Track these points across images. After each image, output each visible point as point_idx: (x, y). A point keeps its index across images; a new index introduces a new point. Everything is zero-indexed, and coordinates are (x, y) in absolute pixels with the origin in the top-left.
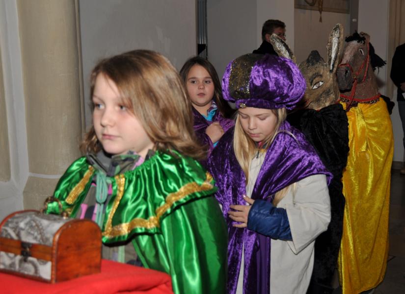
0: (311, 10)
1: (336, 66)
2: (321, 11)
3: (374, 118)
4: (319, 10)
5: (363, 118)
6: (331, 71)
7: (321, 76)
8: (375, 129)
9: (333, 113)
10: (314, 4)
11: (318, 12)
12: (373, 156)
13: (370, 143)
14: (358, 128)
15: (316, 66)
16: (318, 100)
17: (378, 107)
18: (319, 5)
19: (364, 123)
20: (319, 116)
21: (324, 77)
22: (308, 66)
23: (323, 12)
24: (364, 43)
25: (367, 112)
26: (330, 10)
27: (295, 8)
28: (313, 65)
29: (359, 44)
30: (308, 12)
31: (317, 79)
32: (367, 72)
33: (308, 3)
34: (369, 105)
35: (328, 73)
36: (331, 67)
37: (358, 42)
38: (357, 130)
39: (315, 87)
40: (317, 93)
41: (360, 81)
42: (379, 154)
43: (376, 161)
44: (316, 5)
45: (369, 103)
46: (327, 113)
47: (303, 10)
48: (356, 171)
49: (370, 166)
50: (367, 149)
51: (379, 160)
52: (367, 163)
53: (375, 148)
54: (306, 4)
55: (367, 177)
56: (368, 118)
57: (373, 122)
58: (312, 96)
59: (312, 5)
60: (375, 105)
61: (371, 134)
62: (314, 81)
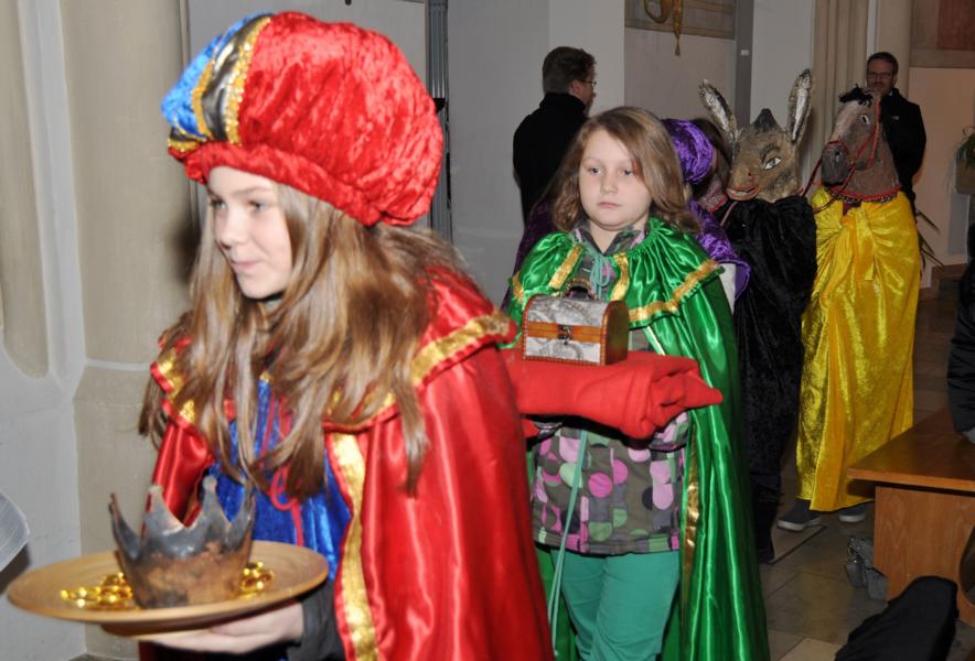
0: (658, 30)
1: (802, 133)
2: (677, 33)
3: (886, 225)
4: (675, 32)
5: (869, 225)
6: (794, 142)
7: (778, 149)
8: (890, 244)
9: (795, 209)
10: (666, 19)
11: (673, 35)
12: (885, 287)
13: (881, 267)
14: (860, 243)
15: (770, 132)
16: (771, 187)
17: (894, 207)
18: (675, 21)
19: (869, 234)
20: (774, 211)
21: (782, 152)
22: (757, 134)
23: (682, 36)
24: (869, 106)
25: (876, 217)
26: (696, 31)
27: (626, 26)
28: (765, 130)
29: (861, 107)
30: (650, 34)
31: (772, 154)
32: (876, 151)
33: (651, 16)
34: (879, 205)
35: (789, 145)
36: (794, 135)
37: (860, 103)
38: (857, 246)
39: (769, 166)
40: (772, 174)
41: (863, 167)
42: (896, 285)
43: (889, 296)
44: (669, 20)
45: (879, 201)
46: (786, 207)
47: (641, 32)
48: (856, 312)
49: (880, 303)
50: (874, 277)
51: (894, 294)
52: (874, 298)
53: (889, 275)
54: (649, 19)
55: (875, 323)
56: (876, 226)
57: (886, 232)
58: (764, 180)
59: (660, 21)
60: (890, 204)
61: (882, 253)
62: (768, 158)
